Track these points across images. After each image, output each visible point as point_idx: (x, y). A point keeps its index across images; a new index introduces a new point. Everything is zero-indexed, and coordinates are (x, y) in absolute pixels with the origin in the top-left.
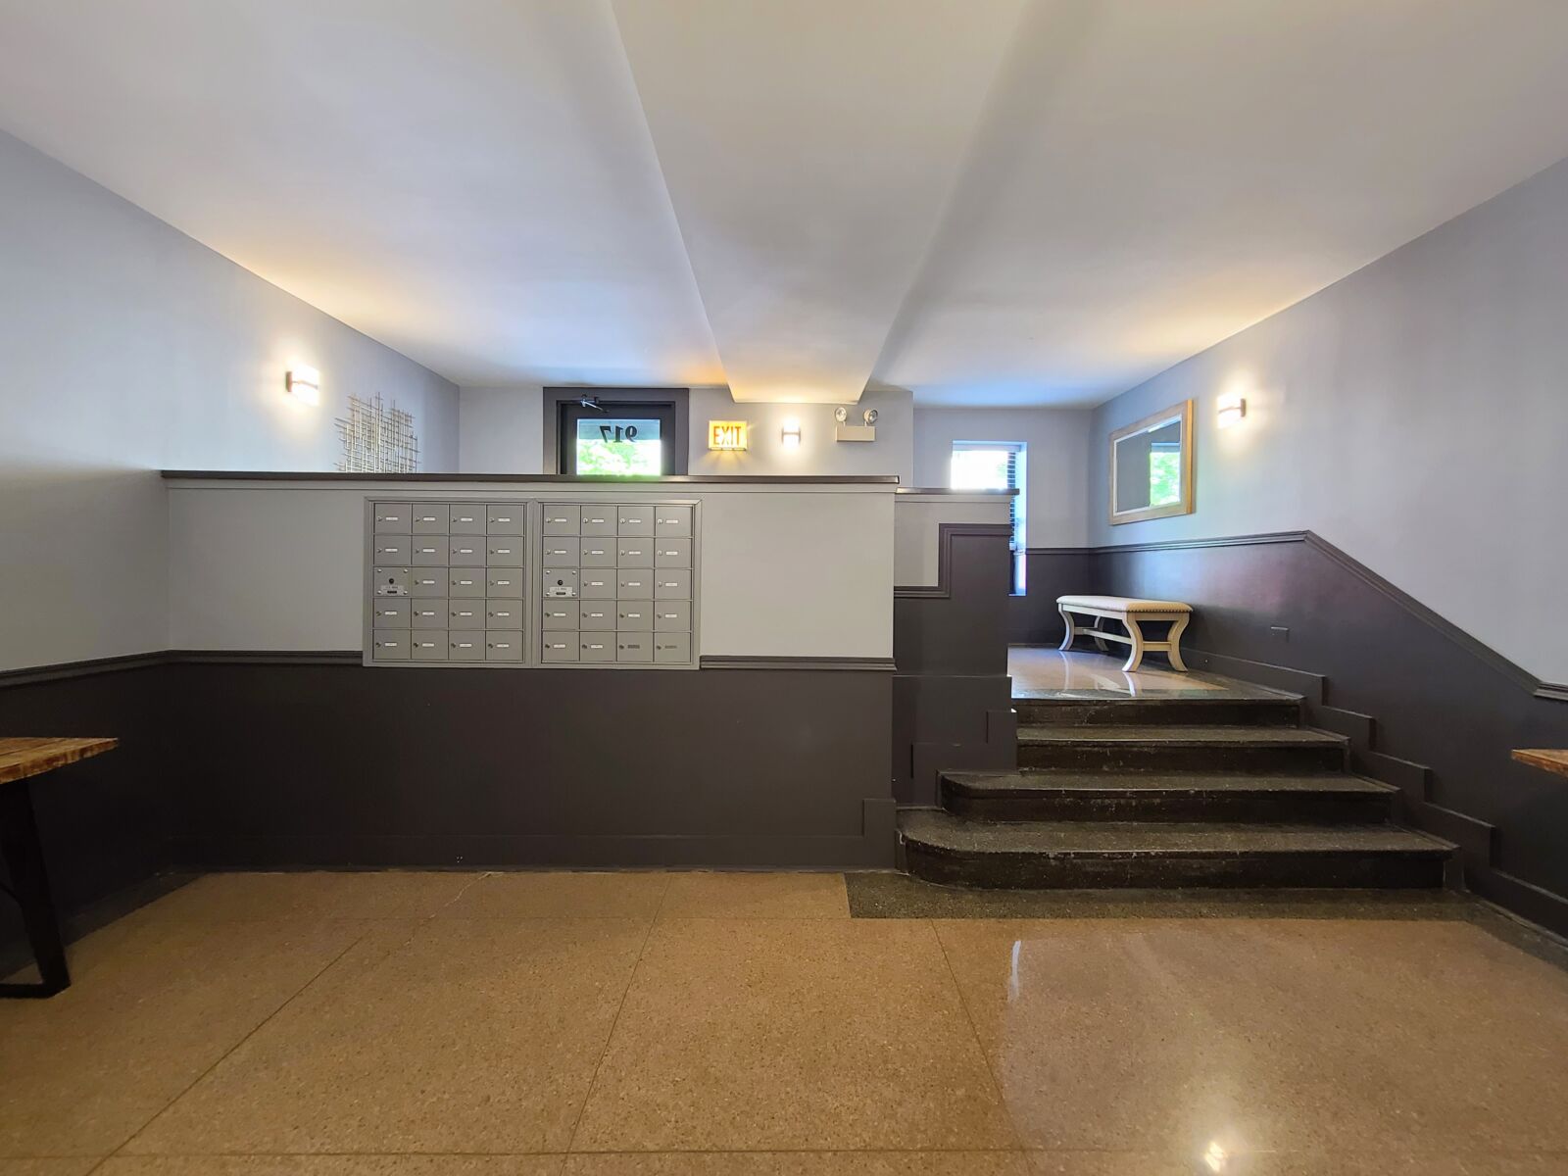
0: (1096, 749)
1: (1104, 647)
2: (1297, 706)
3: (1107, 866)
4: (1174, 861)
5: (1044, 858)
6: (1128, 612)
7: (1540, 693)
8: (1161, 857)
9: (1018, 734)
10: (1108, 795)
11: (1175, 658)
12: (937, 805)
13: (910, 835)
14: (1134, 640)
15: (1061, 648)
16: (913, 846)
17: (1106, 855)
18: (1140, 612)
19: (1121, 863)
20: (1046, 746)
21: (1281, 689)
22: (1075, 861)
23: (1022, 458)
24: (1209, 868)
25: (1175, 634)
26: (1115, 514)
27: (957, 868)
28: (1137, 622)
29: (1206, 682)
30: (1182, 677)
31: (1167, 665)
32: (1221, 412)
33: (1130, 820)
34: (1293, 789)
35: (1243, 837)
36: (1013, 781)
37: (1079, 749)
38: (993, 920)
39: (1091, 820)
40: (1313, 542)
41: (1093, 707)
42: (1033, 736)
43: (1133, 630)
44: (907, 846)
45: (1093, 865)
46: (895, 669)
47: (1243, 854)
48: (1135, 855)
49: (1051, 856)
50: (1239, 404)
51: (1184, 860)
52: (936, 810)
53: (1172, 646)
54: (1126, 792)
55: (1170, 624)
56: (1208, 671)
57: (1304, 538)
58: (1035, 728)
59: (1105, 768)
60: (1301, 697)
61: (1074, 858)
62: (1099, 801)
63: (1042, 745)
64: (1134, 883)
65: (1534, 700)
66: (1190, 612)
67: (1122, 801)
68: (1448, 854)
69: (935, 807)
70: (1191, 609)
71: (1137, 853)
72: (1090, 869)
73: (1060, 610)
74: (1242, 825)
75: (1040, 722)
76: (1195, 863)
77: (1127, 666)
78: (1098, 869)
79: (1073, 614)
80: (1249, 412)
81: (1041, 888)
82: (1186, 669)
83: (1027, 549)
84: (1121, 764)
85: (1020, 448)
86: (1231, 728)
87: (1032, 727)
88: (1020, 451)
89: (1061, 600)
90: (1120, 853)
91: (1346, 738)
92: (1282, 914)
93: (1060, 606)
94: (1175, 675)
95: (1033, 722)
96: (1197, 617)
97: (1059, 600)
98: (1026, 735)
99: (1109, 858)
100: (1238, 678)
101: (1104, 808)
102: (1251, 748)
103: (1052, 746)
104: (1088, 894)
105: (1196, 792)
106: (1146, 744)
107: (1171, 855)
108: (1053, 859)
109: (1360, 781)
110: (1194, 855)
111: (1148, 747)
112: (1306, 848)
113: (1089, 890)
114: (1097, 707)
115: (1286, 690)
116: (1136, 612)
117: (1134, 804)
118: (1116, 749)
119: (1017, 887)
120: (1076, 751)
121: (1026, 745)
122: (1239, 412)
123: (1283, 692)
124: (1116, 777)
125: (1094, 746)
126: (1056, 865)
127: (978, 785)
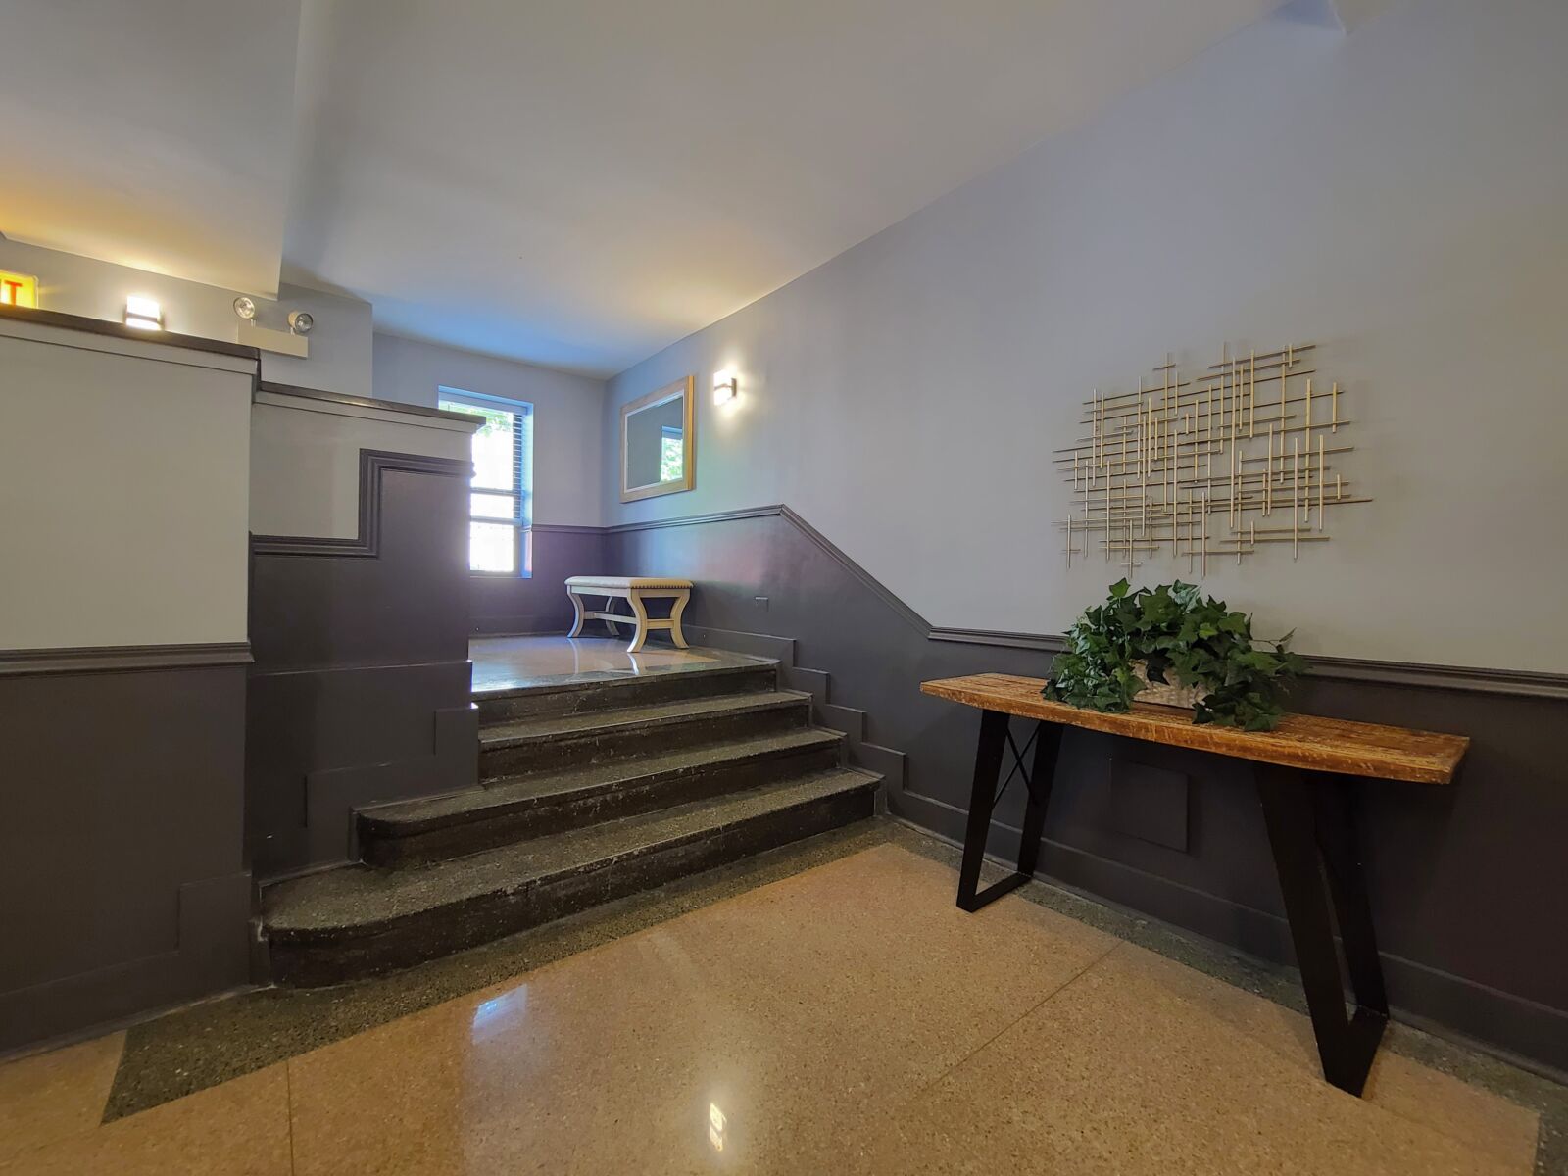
0: (583, 740)
1: (613, 631)
2: (775, 670)
3: (584, 883)
4: (659, 854)
5: (500, 897)
6: (632, 588)
7: (932, 635)
8: (645, 854)
9: (480, 737)
10: (590, 793)
11: (677, 636)
12: (350, 860)
13: (280, 922)
14: (640, 621)
15: (570, 636)
16: (280, 941)
17: (582, 870)
18: (644, 588)
19: (600, 875)
20: (521, 746)
21: (762, 655)
22: (541, 889)
23: (529, 421)
24: (693, 852)
25: (677, 611)
26: (626, 491)
27: (359, 953)
28: (641, 599)
29: (703, 655)
30: (684, 653)
31: (671, 644)
32: (716, 388)
33: (616, 817)
34: (770, 750)
35: (728, 808)
36: (473, 798)
37: (563, 743)
38: (405, 1018)
39: (573, 827)
40: (787, 515)
41: (584, 692)
42: (504, 736)
43: (638, 608)
44: (271, 942)
45: (566, 886)
46: (252, 660)
47: (726, 828)
48: (616, 859)
49: (509, 891)
50: (730, 384)
51: (668, 851)
52: (347, 868)
53: (674, 624)
54: (613, 785)
55: (674, 600)
56: (706, 645)
57: (778, 511)
58: (513, 725)
59: (593, 761)
60: (778, 661)
61: (541, 885)
62: (581, 802)
63: (515, 746)
64: (618, 893)
65: (931, 643)
66: (691, 589)
67: (608, 797)
68: (877, 785)
69: (348, 863)
70: (691, 585)
71: (619, 857)
72: (561, 893)
73: (569, 592)
74: (727, 795)
75: (519, 718)
76: (681, 851)
77: (631, 648)
78: (571, 891)
79: (583, 597)
80: (740, 393)
81: (494, 939)
82: (687, 646)
83: (533, 525)
84: (612, 753)
85: (526, 410)
86: (721, 698)
87: (508, 725)
88: (527, 414)
89: (570, 581)
90: (597, 863)
91: (810, 694)
92: (758, 883)
93: (569, 588)
94: (678, 653)
95: (510, 719)
96: (695, 591)
97: (568, 581)
98: (491, 737)
99: (586, 872)
100: (729, 650)
101: (586, 810)
102: (737, 715)
103: (528, 744)
104: (557, 927)
105: (685, 770)
106: (638, 725)
107: (655, 850)
108: (512, 894)
109: (819, 732)
110: (679, 842)
111: (640, 729)
112: (779, 807)
113: (561, 921)
114: (589, 692)
115: (767, 656)
116: (640, 588)
117: (621, 797)
118: (606, 736)
119: (459, 948)
120: (561, 747)
121: (493, 749)
122: (729, 391)
123: (764, 659)
124: (603, 769)
125: (581, 737)
126: (517, 902)
127: (412, 817)
